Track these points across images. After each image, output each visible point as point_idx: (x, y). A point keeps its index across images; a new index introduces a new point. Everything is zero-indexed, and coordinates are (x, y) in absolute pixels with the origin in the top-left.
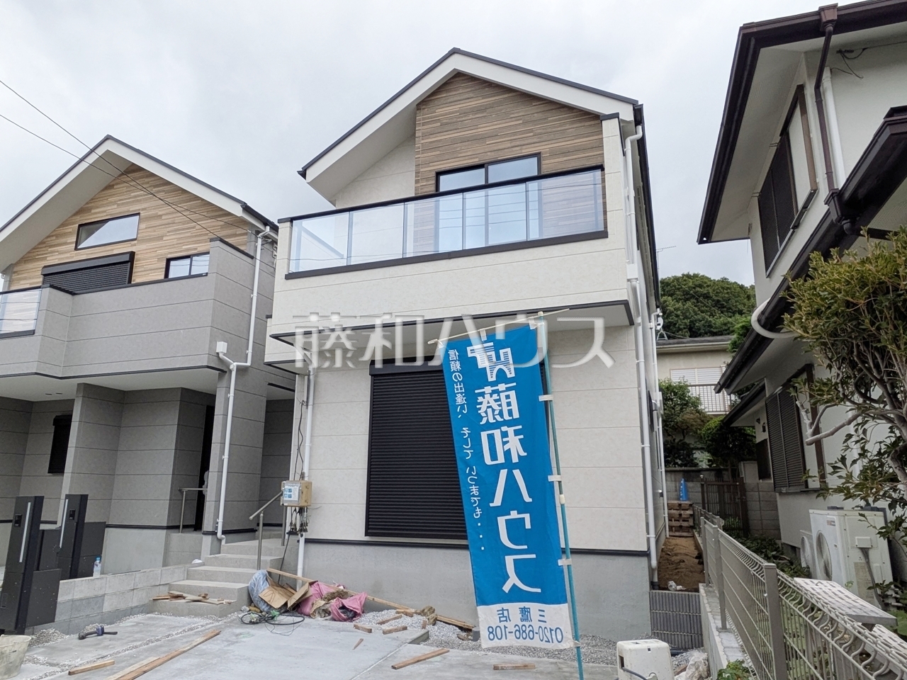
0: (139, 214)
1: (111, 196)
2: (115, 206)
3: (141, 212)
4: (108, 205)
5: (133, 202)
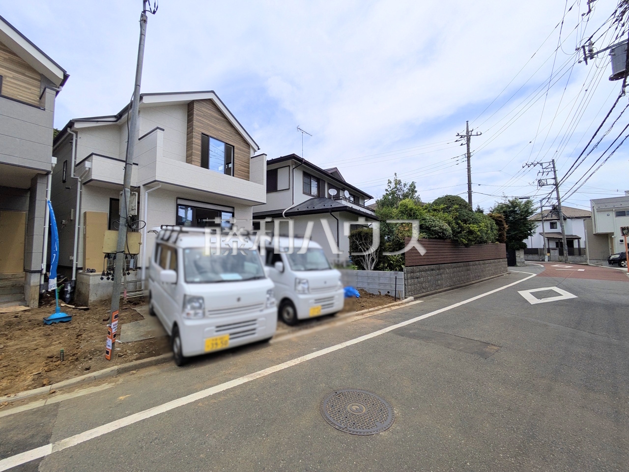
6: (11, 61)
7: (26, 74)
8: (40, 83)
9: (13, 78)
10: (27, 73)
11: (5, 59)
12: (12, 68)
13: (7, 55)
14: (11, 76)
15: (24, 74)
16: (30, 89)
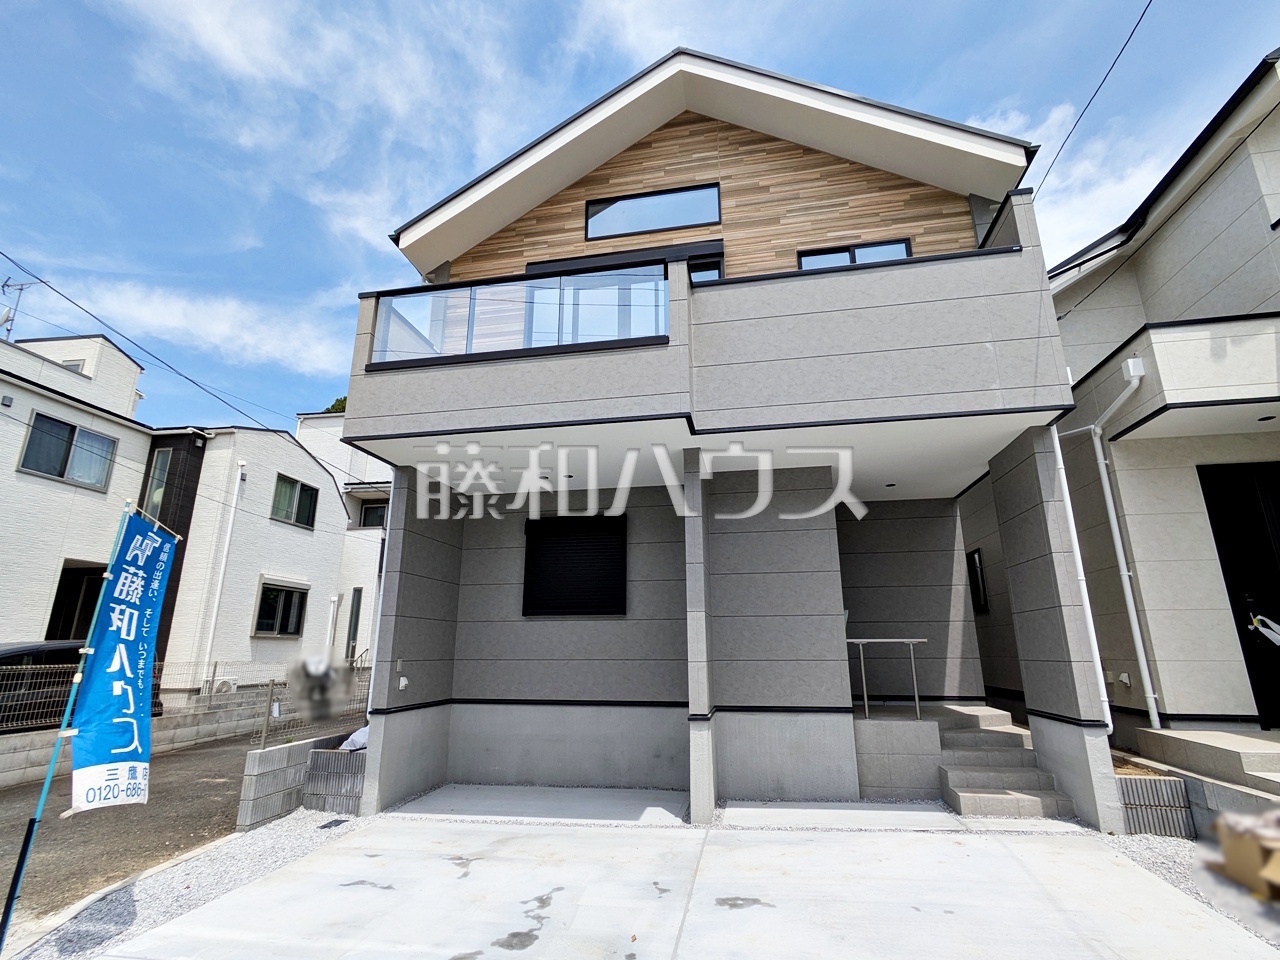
0: (716, 185)
1: (649, 158)
2: (663, 174)
3: (721, 183)
4: (644, 171)
5: (700, 167)
6: (916, 201)
7: (944, 212)
8: (970, 217)
9: (928, 232)
10: (946, 209)
11: (907, 203)
12: (919, 214)
13: (905, 194)
14: (922, 231)
15: (941, 216)
16: (956, 241)
